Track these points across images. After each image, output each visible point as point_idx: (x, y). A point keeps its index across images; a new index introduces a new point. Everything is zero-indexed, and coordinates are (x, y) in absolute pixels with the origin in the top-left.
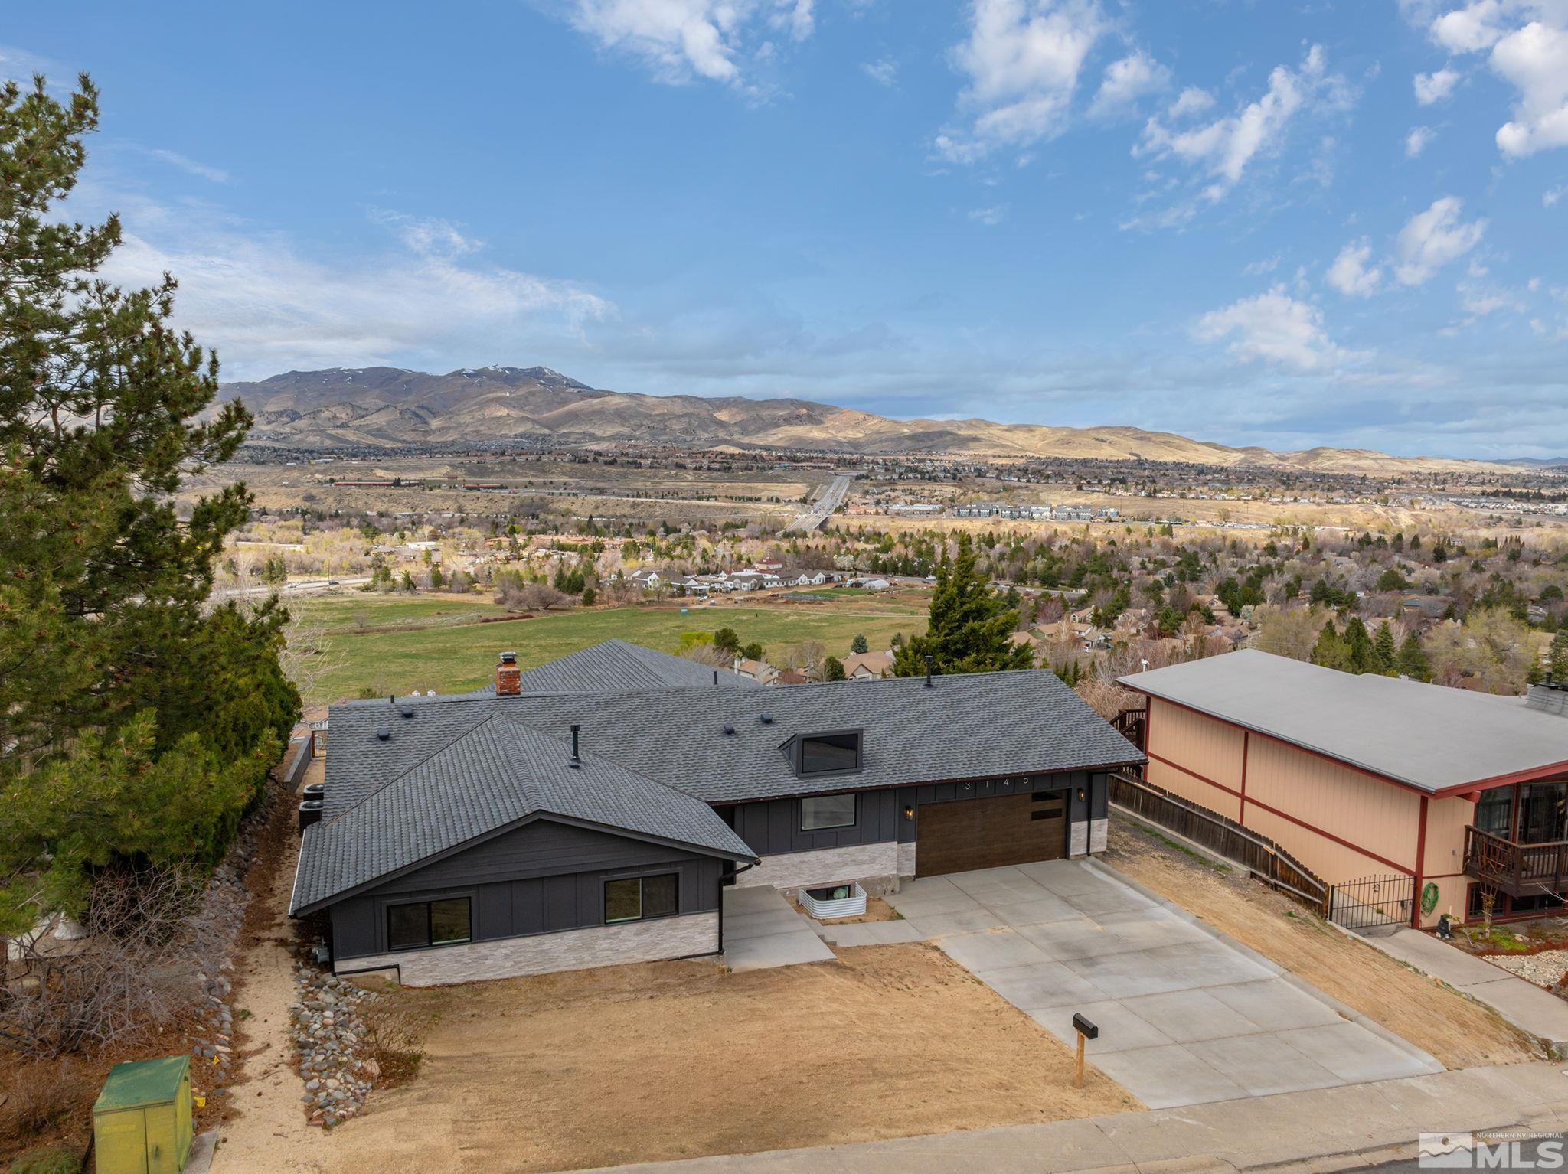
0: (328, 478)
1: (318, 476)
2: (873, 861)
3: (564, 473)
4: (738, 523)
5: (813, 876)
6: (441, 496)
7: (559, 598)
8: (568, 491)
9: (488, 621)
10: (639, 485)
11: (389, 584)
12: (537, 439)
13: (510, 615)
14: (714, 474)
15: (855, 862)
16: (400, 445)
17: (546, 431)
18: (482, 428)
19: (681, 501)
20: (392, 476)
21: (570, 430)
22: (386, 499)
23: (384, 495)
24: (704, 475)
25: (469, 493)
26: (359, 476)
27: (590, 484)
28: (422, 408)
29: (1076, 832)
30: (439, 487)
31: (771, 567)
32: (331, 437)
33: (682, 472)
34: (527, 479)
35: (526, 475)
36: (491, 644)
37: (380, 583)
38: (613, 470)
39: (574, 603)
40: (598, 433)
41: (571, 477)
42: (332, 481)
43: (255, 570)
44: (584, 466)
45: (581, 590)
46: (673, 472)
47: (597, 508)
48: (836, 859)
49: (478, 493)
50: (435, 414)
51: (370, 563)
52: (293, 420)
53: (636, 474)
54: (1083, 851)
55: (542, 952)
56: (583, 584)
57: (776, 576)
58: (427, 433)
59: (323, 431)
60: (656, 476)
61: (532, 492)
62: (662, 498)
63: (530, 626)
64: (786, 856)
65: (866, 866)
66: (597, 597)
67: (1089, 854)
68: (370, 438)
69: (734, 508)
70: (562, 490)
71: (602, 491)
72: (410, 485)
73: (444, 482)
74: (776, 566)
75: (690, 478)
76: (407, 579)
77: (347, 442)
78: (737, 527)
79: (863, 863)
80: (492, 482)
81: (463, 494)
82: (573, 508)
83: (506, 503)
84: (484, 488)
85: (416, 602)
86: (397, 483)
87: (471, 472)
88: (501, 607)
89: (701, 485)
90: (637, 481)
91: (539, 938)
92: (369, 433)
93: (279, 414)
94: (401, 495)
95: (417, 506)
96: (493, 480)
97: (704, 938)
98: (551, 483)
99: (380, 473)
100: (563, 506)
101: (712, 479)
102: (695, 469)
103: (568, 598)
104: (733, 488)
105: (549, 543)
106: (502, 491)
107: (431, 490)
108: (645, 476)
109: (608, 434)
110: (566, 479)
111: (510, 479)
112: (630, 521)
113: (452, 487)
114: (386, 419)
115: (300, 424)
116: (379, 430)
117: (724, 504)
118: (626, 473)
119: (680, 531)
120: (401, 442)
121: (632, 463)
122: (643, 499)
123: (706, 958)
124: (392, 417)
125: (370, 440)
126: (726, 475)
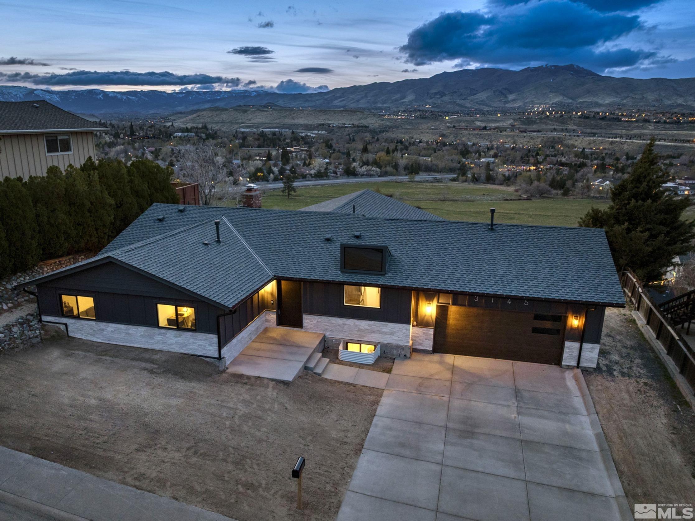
0: (452, 125)
1: (448, 124)
2: (392, 334)
3: (574, 124)
4: (676, 155)
5: (351, 334)
6: (506, 135)
7: (549, 191)
8: (575, 134)
9: (507, 200)
10: (618, 131)
11: (464, 178)
12: (564, 105)
13: (520, 198)
14: (668, 126)
15: (380, 332)
16: (491, 109)
17: (570, 101)
18: (535, 100)
19: (641, 141)
20: (483, 125)
21: (584, 100)
22: (479, 136)
23: (478, 134)
24: (660, 126)
25: (521, 134)
26: (467, 125)
27: (588, 130)
28: (505, 89)
29: (568, 348)
30: (506, 131)
31: (687, 182)
32: (458, 105)
33: (646, 125)
34: (553, 127)
35: (553, 125)
36: (504, 211)
37: (460, 177)
38: (603, 123)
39: (557, 194)
40: (601, 102)
41: (578, 126)
42: (454, 127)
43: (406, 168)
44: (587, 121)
45: (563, 188)
46: (641, 124)
47: (590, 144)
48: (367, 327)
49: (525, 134)
50: (511, 92)
51: (459, 168)
52: (442, 97)
53: (617, 125)
54: (574, 363)
55: (129, 334)
56: (565, 184)
57: (688, 188)
58: (506, 102)
59: (454, 102)
60: (629, 126)
61: (555, 134)
62: (630, 139)
63: (527, 204)
64: (334, 318)
65: (387, 336)
66: (571, 192)
67: (578, 366)
68: (477, 105)
69: (676, 146)
70: (571, 133)
71: (594, 135)
72: (491, 129)
73: (508, 128)
74: (691, 182)
75: (651, 128)
76: (473, 177)
77: (466, 107)
78: (674, 157)
79: (386, 333)
80: (534, 128)
81: (517, 134)
82: (576, 143)
83: (539, 140)
84: (529, 131)
85: (475, 188)
86: (485, 128)
87: (523, 123)
88: (517, 193)
89: (657, 132)
90: (617, 129)
91: (126, 326)
92: (477, 103)
93: (436, 94)
94: (485, 134)
95: (493, 141)
96: (535, 127)
97: (211, 348)
98: (566, 129)
99: (478, 123)
100: (571, 142)
101: (665, 129)
102: (656, 122)
103: (554, 192)
104: (678, 134)
105: (555, 162)
106: (538, 133)
107: (501, 132)
108: (622, 127)
109: (607, 102)
110: (575, 127)
111: (544, 126)
112: (606, 151)
113: (512, 130)
114: (486, 95)
115: (446, 98)
116: (482, 101)
117: (669, 144)
118: (611, 125)
119: (636, 158)
120: (492, 107)
121: (616, 119)
122: (618, 140)
123: (212, 359)
124: (489, 94)
125: (477, 107)
126: (675, 126)
